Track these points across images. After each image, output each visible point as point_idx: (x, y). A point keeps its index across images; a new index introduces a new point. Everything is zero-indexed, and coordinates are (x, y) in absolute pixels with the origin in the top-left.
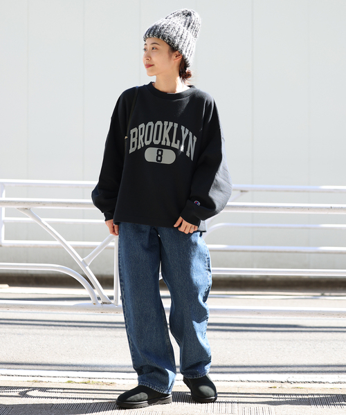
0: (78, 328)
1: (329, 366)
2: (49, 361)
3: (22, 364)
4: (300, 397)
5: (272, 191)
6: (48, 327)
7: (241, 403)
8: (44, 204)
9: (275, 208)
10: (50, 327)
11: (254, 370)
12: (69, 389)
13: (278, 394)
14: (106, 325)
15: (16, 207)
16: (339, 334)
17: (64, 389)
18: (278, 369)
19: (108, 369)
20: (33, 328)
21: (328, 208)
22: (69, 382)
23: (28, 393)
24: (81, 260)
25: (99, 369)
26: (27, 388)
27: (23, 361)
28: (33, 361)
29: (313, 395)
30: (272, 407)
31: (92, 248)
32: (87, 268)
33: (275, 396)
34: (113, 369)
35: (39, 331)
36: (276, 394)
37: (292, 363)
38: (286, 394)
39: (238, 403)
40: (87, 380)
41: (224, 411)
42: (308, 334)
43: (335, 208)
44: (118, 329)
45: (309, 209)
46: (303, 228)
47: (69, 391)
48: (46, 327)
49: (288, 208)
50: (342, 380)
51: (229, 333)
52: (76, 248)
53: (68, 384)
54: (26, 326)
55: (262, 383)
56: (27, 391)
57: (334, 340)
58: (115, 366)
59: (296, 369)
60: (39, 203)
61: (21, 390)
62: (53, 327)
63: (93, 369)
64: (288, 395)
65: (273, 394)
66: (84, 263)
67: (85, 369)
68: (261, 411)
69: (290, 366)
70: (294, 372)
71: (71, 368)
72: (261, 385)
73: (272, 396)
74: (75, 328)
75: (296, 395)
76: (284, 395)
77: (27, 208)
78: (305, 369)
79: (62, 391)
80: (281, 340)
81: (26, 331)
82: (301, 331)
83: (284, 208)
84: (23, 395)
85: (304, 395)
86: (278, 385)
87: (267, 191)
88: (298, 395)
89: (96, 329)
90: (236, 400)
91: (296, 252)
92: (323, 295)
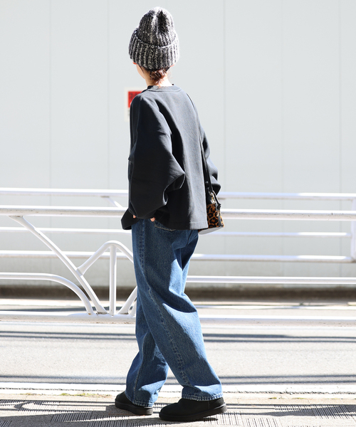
0: (60, 340)
1: (325, 376)
2: (38, 374)
3: (11, 377)
4: (303, 407)
5: (250, 198)
6: (29, 339)
7: (243, 414)
8: (37, 211)
9: (275, 214)
10: (32, 339)
11: (249, 380)
12: (65, 402)
13: (280, 405)
14: (88, 336)
15: (8, 215)
16: (328, 344)
17: (60, 402)
18: (274, 380)
19: (100, 381)
20: (14, 340)
21: (328, 215)
22: (64, 395)
23: (24, 406)
24: (76, 269)
25: (91, 381)
26: (22, 401)
27: (11, 373)
28: (22, 373)
29: (315, 405)
30: (277, 418)
31: (86, 258)
32: (82, 277)
33: (277, 407)
34: (106, 381)
35: (20, 343)
36: (278, 405)
37: (287, 374)
38: (288, 405)
39: (241, 414)
40: (81, 393)
41: (234, 423)
42: (296, 344)
43: (336, 215)
44: (101, 340)
45: (309, 215)
46: (282, 236)
47: (66, 404)
48: (27, 339)
49: (288, 215)
50: (342, 391)
51: (215, 344)
52: (71, 257)
53: (62, 397)
54: (6, 338)
55: (261, 394)
56: (22, 404)
57: (324, 350)
58: (106, 378)
59: (292, 380)
60: (32, 210)
61: (16, 403)
62: (34, 339)
63: (84, 381)
64: (290, 405)
65: (275, 405)
66: (79, 272)
67: (77, 381)
68: (266, 422)
69: (286, 377)
70: (291, 382)
71: (62, 380)
72: (260, 395)
73: (274, 407)
74: (56, 340)
75: (298, 405)
76: (286, 405)
77: (19, 216)
78: (302, 379)
79: (58, 404)
80: (270, 351)
81: (8, 343)
82: (289, 341)
83: (284, 215)
84: (19, 408)
85: (306, 405)
86: (278, 396)
87: (245, 198)
88: (300, 405)
89: (79, 340)
90: (238, 411)
91: (275, 261)
92: (301, 305)
